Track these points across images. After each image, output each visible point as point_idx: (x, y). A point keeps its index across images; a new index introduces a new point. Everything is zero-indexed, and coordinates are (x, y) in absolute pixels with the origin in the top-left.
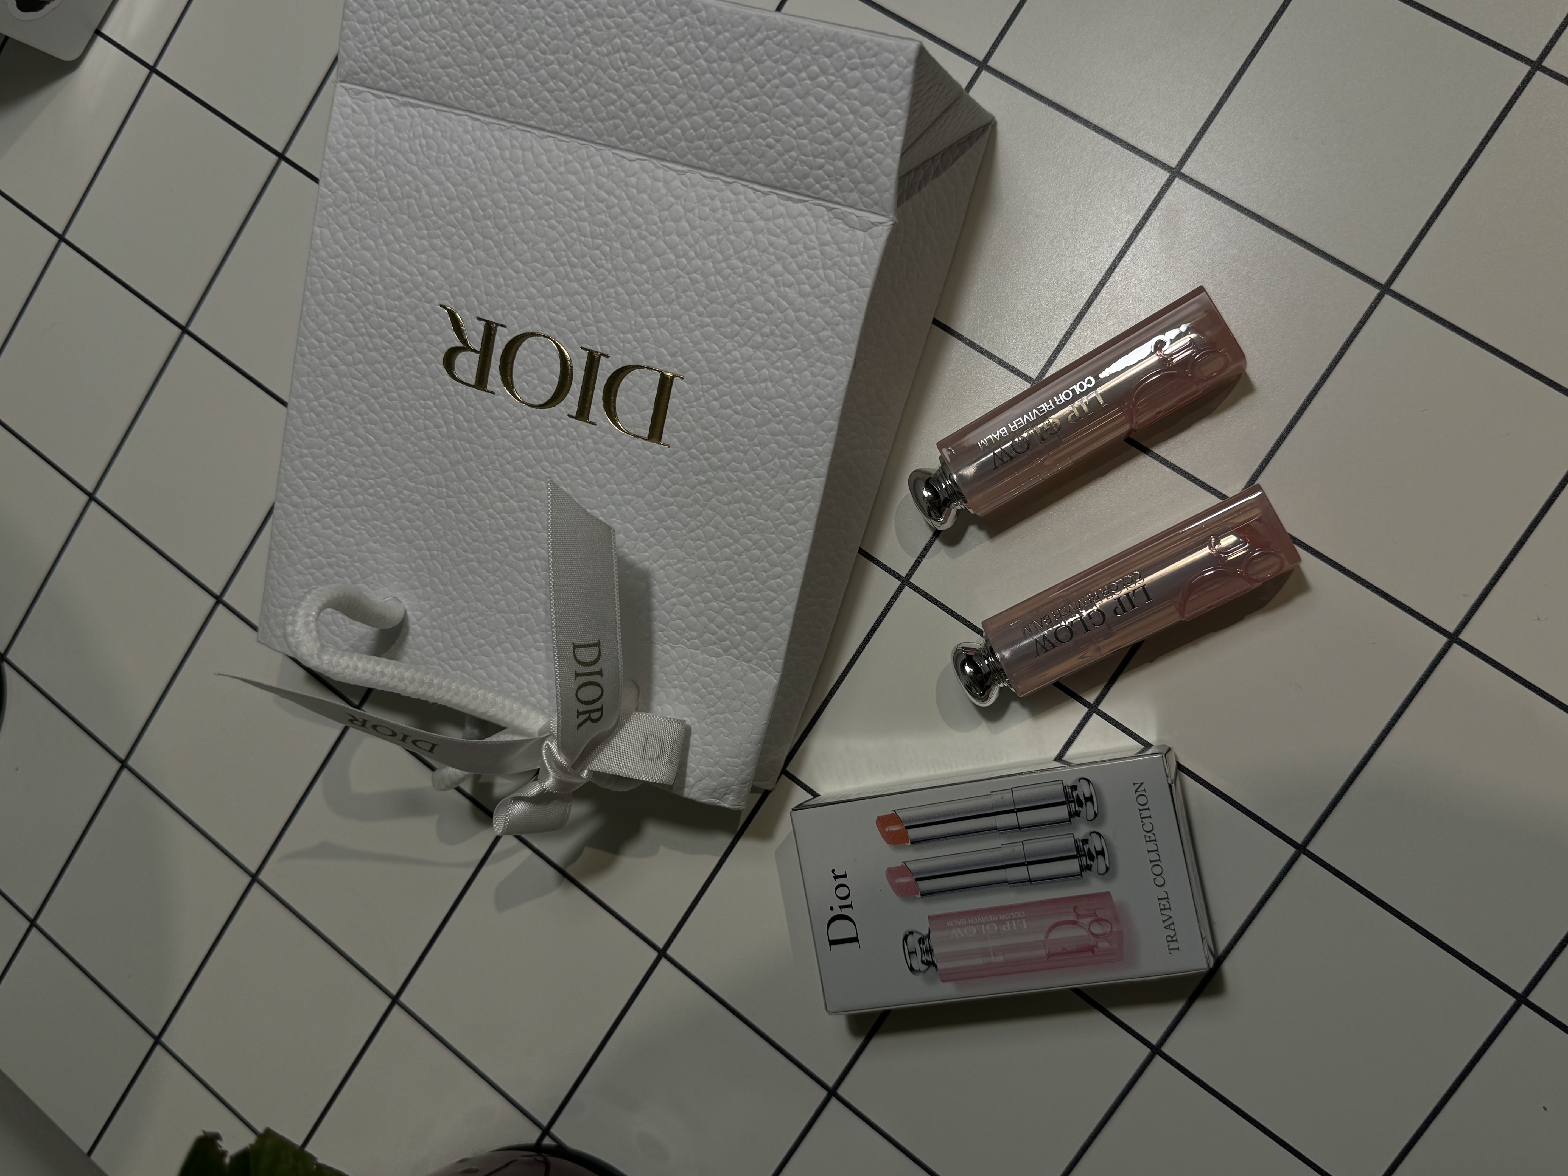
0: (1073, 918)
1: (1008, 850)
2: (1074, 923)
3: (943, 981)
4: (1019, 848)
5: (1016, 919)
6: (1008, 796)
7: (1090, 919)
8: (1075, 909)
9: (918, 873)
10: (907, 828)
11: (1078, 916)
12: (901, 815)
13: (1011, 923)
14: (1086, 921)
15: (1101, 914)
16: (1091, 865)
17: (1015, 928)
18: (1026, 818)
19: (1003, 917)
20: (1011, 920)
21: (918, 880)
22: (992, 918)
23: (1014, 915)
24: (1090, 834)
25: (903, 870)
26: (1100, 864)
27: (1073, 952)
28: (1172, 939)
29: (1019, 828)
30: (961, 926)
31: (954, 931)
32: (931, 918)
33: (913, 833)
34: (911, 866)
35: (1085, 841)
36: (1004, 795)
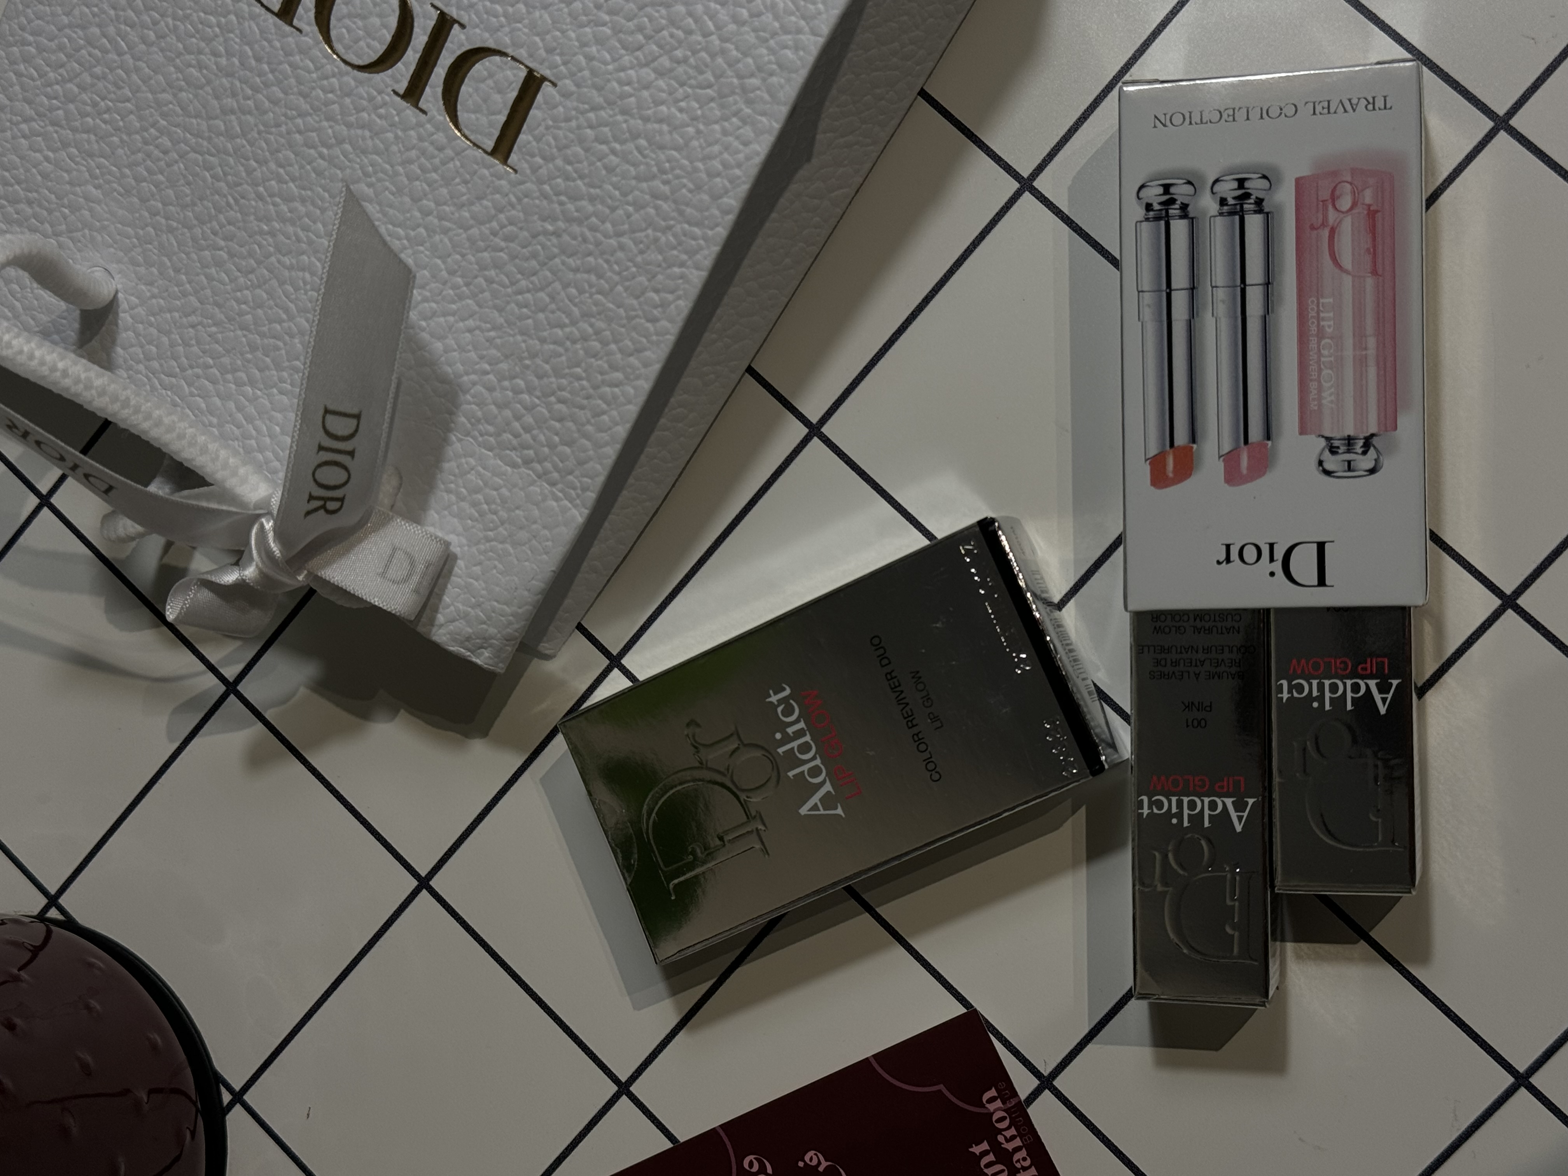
0: (1326, 233)
1: (1222, 309)
2: (1333, 231)
3: (1396, 428)
4: (1221, 294)
5: (1318, 312)
6: (1148, 298)
7: (1330, 207)
8: (1313, 228)
9: (1237, 440)
10: (1172, 444)
11: (1324, 225)
12: (1153, 451)
13: (1323, 319)
14: (1332, 215)
15: (1325, 194)
16: (1257, 198)
17: (1331, 314)
18: (1180, 278)
19: (1313, 329)
20: (1318, 319)
21: (1246, 441)
22: (1313, 344)
23: (1313, 314)
24: (1213, 193)
25: (1230, 459)
26: (1256, 186)
27: (1374, 239)
28: (1371, 104)
29: (1192, 289)
30: (1320, 389)
31: (1324, 402)
32: (1303, 431)
33: (1181, 437)
34: (1227, 447)
35: (1223, 202)
36: (1146, 302)
